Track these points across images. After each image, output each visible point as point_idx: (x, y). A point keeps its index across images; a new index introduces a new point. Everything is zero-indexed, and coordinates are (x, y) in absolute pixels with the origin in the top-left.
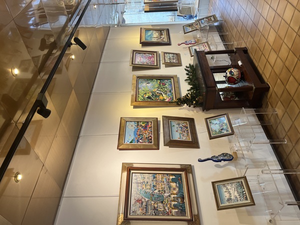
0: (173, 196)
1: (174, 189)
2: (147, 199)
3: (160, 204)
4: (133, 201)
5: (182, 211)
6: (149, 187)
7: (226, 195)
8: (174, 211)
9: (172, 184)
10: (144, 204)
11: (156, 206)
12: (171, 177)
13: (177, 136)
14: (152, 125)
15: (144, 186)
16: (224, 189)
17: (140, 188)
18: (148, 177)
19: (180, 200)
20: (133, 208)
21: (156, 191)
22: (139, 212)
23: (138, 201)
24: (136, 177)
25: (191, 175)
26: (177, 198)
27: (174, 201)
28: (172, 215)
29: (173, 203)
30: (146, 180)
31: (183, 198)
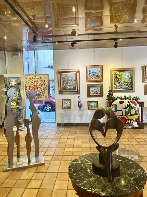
0: (68, 86)
1: (71, 87)
2: (67, 78)
3: (65, 83)
4: (66, 74)
5: (64, 89)
6: (71, 79)
7: (66, 102)
8: (64, 87)
9: (72, 86)
10: (65, 78)
11: (65, 81)
12: (75, 86)
13: (92, 89)
14: (98, 79)
15: (71, 77)
16: (68, 102)
17: (70, 76)
18: (74, 78)
19: (67, 89)
20: (64, 74)
21: (70, 81)
22: (63, 76)
23: (66, 76)
24: (74, 74)
25: (76, 93)
26: (68, 88)
27: (67, 87)
28: (62, 86)
29: (66, 87)
30: (73, 78)
31: (68, 90)
